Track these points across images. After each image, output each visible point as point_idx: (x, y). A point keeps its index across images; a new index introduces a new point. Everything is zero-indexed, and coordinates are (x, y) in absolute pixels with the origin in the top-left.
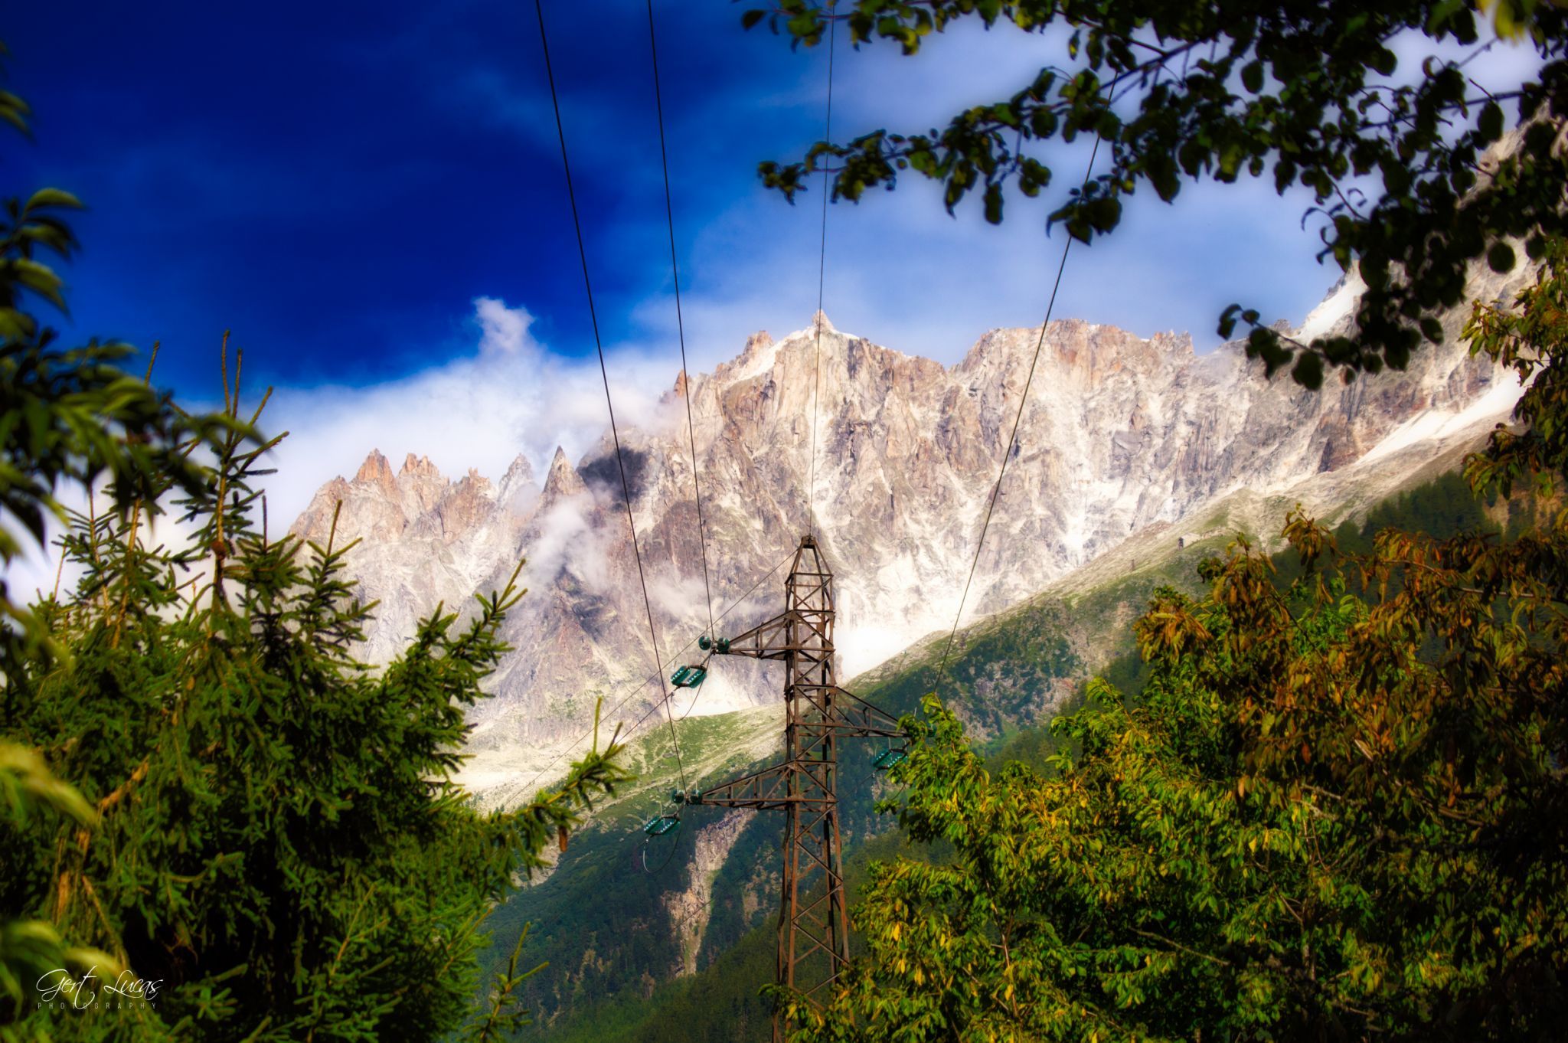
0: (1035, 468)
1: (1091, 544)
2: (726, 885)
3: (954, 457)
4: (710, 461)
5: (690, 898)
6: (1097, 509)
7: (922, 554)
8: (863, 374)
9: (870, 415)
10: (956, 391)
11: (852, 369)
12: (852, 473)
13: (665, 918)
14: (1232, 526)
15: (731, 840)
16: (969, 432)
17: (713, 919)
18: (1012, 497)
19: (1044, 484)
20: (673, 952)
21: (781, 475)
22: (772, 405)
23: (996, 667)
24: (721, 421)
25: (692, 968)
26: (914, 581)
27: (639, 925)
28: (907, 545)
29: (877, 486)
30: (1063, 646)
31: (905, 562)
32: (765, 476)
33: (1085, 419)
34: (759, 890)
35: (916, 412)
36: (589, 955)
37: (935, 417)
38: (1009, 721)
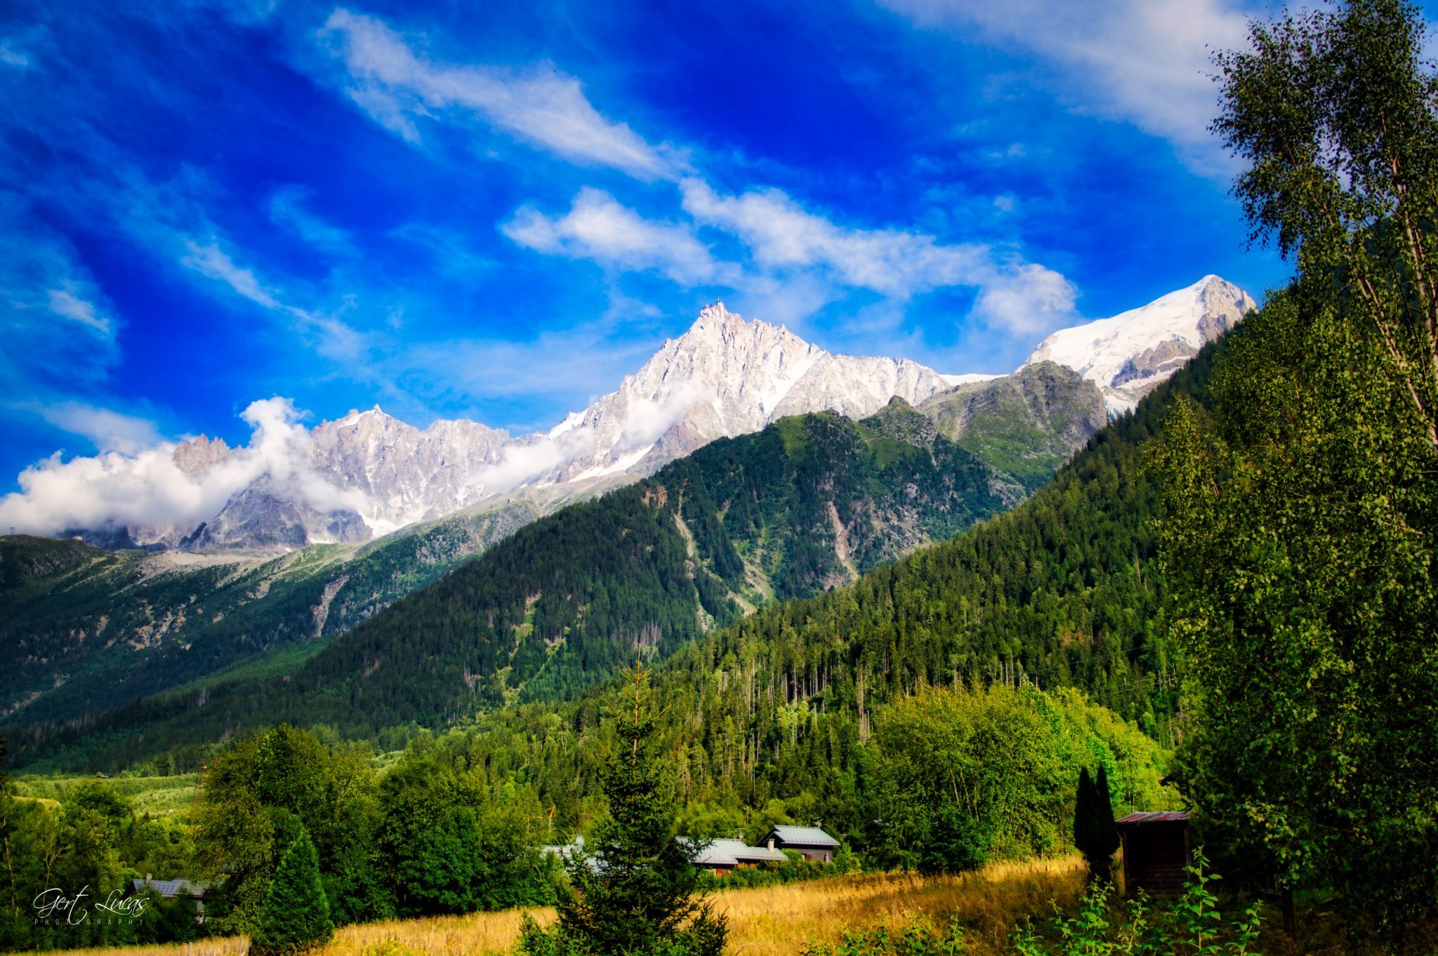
0: (449, 470)
1: (466, 500)
2: (335, 604)
3: (420, 463)
4: (331, 453)
5: (321, 608)
6: (469, 487)
7: (405, 497)
8: (390, 429)
9: (391, 444)
10: (423, 440)
11: (387, 427)
12: (382, 464)
13: (311, 614)
14: (526, 498)
15: (338, 589)
16: (427, 455)
17: (329, 616)
18: (440, 480)
19: (452, 476)
20: (314, 628)
21: (357, 461)
22: (355, 436)
23: (441, 537)
24: (337, 439)
25: (319, 634)
26: (400, 504)
27: (301, 616)
28: (400, 492)
29: (391, 470)
30: (465, 532)
31: (398, 498)
32: (350, 460)
33: (469, 456)
34: (347, 608)
35: (408, 445)
36: (281, 626)
37: (415, 448)
38: (443, 557)
